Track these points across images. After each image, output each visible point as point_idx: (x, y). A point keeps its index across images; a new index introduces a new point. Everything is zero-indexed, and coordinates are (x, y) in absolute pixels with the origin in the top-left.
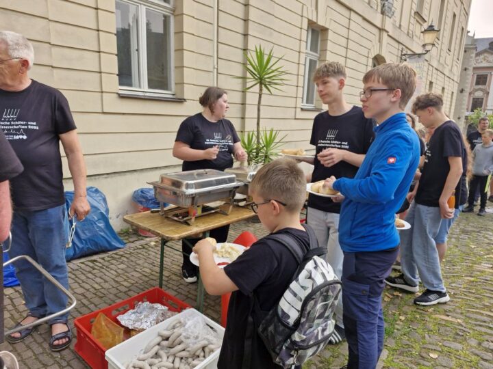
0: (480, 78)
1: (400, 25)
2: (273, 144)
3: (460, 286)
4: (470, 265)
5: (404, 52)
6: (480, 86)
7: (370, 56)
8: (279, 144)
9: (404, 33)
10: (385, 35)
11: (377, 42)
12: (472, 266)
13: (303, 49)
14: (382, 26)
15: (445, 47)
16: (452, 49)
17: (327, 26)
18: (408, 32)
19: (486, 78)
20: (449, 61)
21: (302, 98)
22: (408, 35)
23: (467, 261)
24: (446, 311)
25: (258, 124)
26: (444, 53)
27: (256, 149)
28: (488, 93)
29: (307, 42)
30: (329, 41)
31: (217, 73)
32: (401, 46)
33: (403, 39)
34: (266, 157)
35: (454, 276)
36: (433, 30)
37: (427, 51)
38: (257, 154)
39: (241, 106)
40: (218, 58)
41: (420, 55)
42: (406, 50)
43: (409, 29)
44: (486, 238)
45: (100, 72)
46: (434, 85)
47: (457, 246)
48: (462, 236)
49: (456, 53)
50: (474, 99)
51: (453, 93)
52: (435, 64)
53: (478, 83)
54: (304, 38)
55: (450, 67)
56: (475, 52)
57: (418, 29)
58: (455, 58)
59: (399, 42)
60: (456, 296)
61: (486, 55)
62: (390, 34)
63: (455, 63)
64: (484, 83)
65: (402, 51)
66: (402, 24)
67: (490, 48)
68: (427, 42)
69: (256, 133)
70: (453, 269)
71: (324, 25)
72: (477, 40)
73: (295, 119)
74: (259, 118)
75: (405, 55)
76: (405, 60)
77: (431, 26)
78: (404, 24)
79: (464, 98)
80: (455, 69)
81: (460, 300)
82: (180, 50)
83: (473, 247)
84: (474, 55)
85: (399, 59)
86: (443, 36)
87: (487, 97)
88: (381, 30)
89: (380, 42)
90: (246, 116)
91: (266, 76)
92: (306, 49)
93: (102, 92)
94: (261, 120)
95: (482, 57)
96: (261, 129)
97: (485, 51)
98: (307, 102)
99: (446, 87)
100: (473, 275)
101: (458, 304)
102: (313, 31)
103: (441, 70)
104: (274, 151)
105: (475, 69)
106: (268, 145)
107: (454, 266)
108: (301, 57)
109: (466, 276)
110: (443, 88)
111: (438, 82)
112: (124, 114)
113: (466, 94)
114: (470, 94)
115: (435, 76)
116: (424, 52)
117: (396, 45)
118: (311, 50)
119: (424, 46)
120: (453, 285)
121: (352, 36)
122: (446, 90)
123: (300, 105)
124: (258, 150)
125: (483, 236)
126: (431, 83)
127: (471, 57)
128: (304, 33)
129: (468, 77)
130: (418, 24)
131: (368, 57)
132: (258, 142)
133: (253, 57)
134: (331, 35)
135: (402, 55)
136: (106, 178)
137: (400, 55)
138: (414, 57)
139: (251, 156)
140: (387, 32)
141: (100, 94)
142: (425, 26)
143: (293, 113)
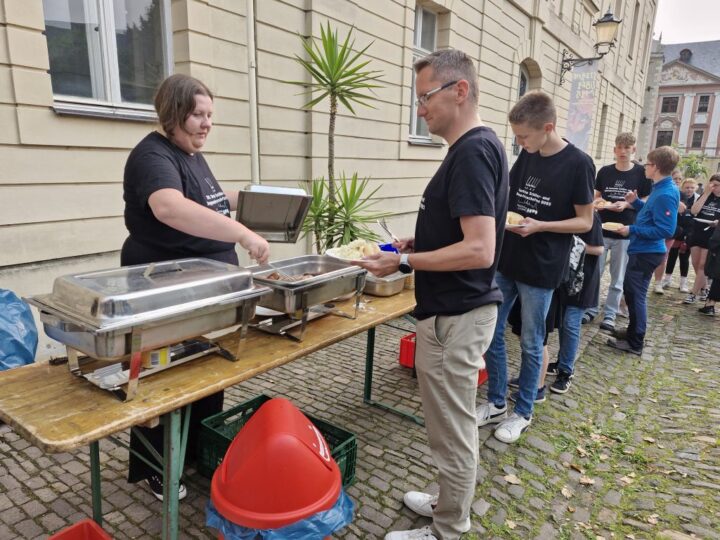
0: (668, 103)
1: (561, 14)
2: (358, 203)
3: (694, 457)
4: (702, 408)
5: (567, 57)
6: (668, 114)
7: (516, 60)
8: (368, 202)
9: (567, 26)
10: (538, 27)
11: (527, 38)
12: (704, 413)
13: (409, 43)
14: (534, 13)
15: (625, 52)
16: (634, 57)
17: (448, 7)
18: (572, 26)
19: (677, 102)
20: (629, 75)
21: (410, 125)
22: (572, 30)
23: (694, 401)
24: (682, 521)
25: (331, 166)
26: (623, 62)
27: (329, 210)
28: (679, 124)
29: (415, 31)
30: (451, 32)
31: (257, 76)
32: (562, 47)
33: (566, 35)
34: (346, 224)
35: (679, 435)
36: (612, 21)
37: (602, 54)
38: (331, 219)
39: (303, 136)
40: (256, 49)
41: (590, 61)
42: (570, 53)
43: (573, 20)
44: (714, 352)
45: (10, 65)
46: (609, 109)
47: (671, 371)
48: (675, 351)
49: (639, 62)
50: (659, 132)
51: (634, 122)
52: (610, 77)
53: (665, 110)
54: (410, 24)
55: (631, 83)
56: (661, 63)
57: (586, 22)
58: (638, 71)
59: (559, 41)
60: (693, 482)
61: (676, 68)
62: (546, 26)
63: (637, 77)
64: (674, 109)
65: (564, 55)
66: (563, 12)
67: (681, 59)
68: (601, 40)
69: (327, 183)
70: (675, 419)
71: (443, 4)
72: (665, 46)
73: (400, 160)
74: (331, 157)
75: (567, 61)
76: (569, 69)
77: (608, 15)
78: (567, 12)
79: (647, 131)
80: (638, 86)
81: (702, 492)
82: (182, 31)
83: (697, 370)
84: (660, 68)
85: (560, 66)
86: (622, 35)
87: (678, 130)
88: (532, 18)
89: (530, 38)
90: (314, 154)
91: (341, 81)
92: (415, 43)
93: (16, 105)
94: (335, 161)
95: (670, 71)
96: (336, 176)
97: (674, 63)
98: (418, 133)
99: (625, 113)
100: (711, 431)
101: (700, 504)
102: (425, 14)
103: (618, 86)
104: (359, 214)
105: (662, 88)
106: (349, 203)
107: (673, 411)
108: (406, 55)
109: (701, 434)
110: (622, 115)
111: (615, 105)
112: (68, 147)
113: (650, 125)
114: (655, 125)
115: (610, 96)
116: (598, 56)
117: (555, 44)
118: (423, 46)
119: (597, 46)
120: (682, 455)
121: (489, 25)
122: (625, 118)
123: (406, 136)
124: (333, 213)
125: (709, 350)
126: (605, 106)
127: (657, 72)
128: (411, 15)
129: (653, 100)
130: (586, 13)
131: (513, 62)
132: (332, 199)
133: (319, 49)
134: (454, 22)
135: (564, 61)
136: (34, 270)
137: (560, 60)
138: (581, 64)
139: (322, 223)
140: (542, 22)
141: (12, 108)
142: (598, 16)
143: (396, 150)
